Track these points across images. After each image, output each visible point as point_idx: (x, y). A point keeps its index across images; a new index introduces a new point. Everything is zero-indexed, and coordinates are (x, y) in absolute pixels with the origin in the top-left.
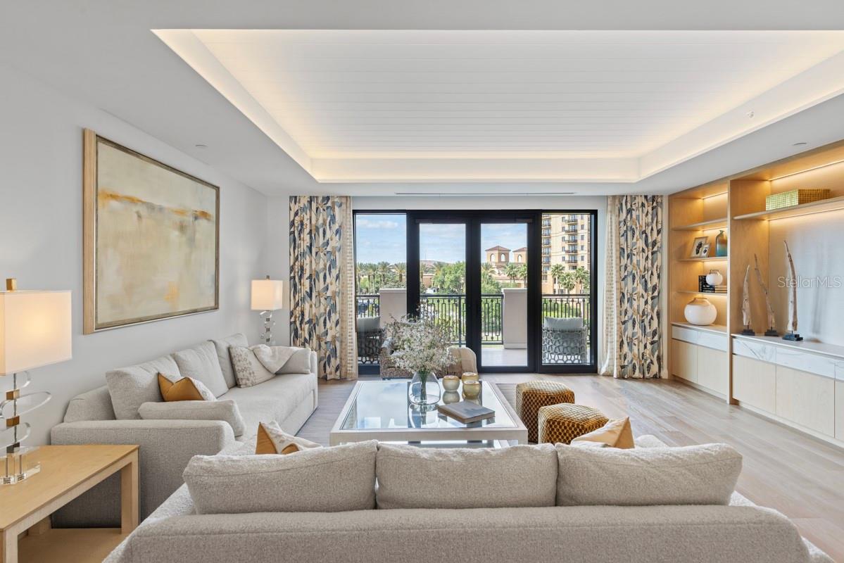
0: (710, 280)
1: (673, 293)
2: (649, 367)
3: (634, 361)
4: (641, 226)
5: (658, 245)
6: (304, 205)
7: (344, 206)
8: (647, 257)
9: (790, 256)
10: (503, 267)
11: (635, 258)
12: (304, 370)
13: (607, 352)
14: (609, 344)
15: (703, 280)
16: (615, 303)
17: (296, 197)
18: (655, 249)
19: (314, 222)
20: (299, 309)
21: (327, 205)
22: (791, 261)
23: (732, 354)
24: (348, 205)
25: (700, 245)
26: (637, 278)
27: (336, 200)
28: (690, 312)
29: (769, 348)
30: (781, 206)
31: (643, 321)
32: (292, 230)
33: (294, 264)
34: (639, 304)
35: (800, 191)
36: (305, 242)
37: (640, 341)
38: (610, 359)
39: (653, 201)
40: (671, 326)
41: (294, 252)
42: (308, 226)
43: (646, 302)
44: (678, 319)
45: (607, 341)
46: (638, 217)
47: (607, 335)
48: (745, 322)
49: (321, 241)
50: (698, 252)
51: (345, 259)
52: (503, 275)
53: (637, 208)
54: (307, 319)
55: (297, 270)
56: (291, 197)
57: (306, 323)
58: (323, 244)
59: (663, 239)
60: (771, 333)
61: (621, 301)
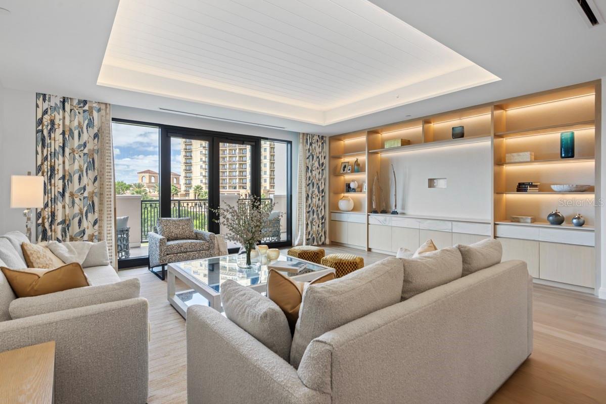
0: (352, 186)
1: (332, 194)
2: (320, 238)
3: (314, 235)
4: (317, 154)
5: (324, 165)
6: (56, 104)
7: (103, 112)
8: (319, 172)
9: (394, 172)
10: (153, 186)
11: (314, 172)
12: (105, 262)
13: (298, 231)
14: (300, 226)
15: (348, 186)
16: (304, 200)
17: (44, 95)
18: (323, 168)
19: (67, 122)
20: (48, 210)
21: (84, 108)
22: (394, 174)
23: (368, 224)
24: (108, 111)
25: (345, 167)
26: (315, 185)
27: (95, 105)
28: (342, 204)
29: (388, 218)
30: (393, 146)
31: (317, 211)
32: (40, 128)
33: (42, 164)
34: (315, 200)
35: (402, 139)
36: (57, 142)
37: (316, 223)
38: (301, 236)
39: (322, 139)
40: (331, 213)
41: (42, 152)
42: (61, 126)
43: (319, 199)
44: (335, 208)
45: (299, 225)
46: (315, 147)
47: (299, 221)
48: (374, 207)
49: (76, 143)
50: (344, 170)
51: (104, 162)
52: (153, 193)
53: (315, 142)
54: (59, 218)
55: (46, 170)
56: (38, 95)
57: (58, 224)
58: (79, 145)
59: (326, 162)
60: (384, 212)
61: (307, 199)
